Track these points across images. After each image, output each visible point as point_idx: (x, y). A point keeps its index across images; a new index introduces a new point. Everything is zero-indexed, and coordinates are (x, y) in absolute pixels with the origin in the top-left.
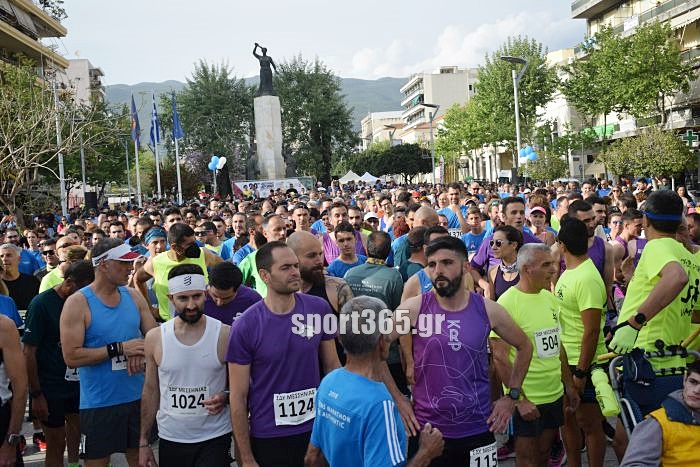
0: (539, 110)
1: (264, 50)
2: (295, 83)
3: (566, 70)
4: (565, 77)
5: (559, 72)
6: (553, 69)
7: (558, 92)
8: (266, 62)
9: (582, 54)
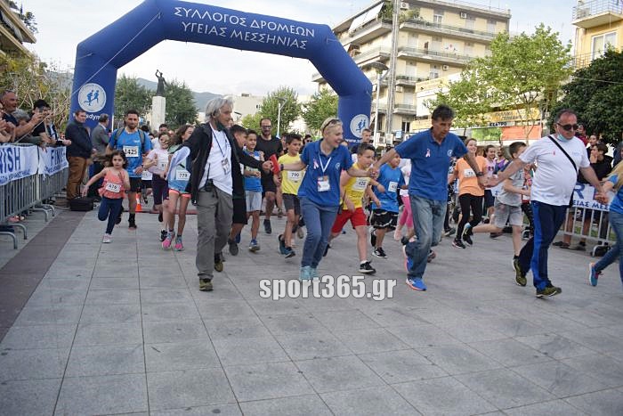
0: (291, 123)
1: (161, 74)
2: (171, 92)
3: (305, 107)
4: (304, 110)
5: (302, 107)
6: (299, 105)
7: (300, 116)
8: (161, 80)
9: (313, 100)
